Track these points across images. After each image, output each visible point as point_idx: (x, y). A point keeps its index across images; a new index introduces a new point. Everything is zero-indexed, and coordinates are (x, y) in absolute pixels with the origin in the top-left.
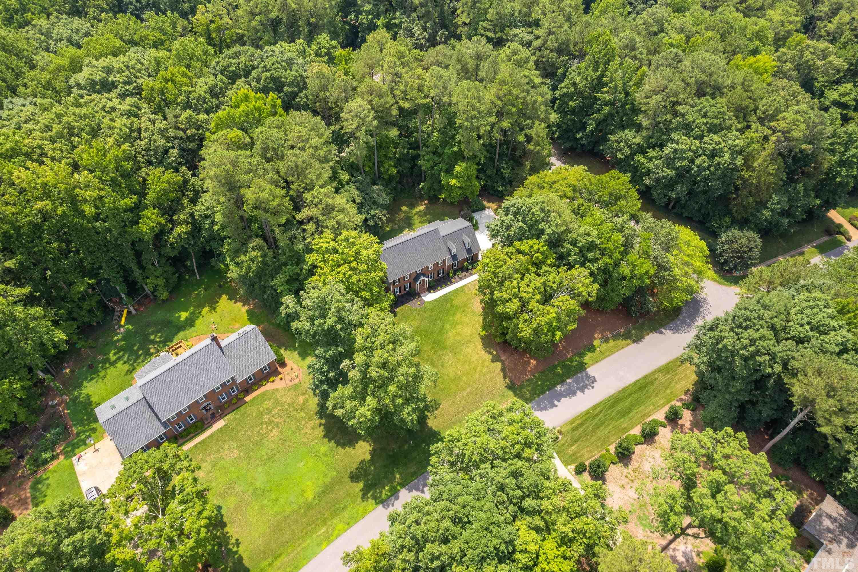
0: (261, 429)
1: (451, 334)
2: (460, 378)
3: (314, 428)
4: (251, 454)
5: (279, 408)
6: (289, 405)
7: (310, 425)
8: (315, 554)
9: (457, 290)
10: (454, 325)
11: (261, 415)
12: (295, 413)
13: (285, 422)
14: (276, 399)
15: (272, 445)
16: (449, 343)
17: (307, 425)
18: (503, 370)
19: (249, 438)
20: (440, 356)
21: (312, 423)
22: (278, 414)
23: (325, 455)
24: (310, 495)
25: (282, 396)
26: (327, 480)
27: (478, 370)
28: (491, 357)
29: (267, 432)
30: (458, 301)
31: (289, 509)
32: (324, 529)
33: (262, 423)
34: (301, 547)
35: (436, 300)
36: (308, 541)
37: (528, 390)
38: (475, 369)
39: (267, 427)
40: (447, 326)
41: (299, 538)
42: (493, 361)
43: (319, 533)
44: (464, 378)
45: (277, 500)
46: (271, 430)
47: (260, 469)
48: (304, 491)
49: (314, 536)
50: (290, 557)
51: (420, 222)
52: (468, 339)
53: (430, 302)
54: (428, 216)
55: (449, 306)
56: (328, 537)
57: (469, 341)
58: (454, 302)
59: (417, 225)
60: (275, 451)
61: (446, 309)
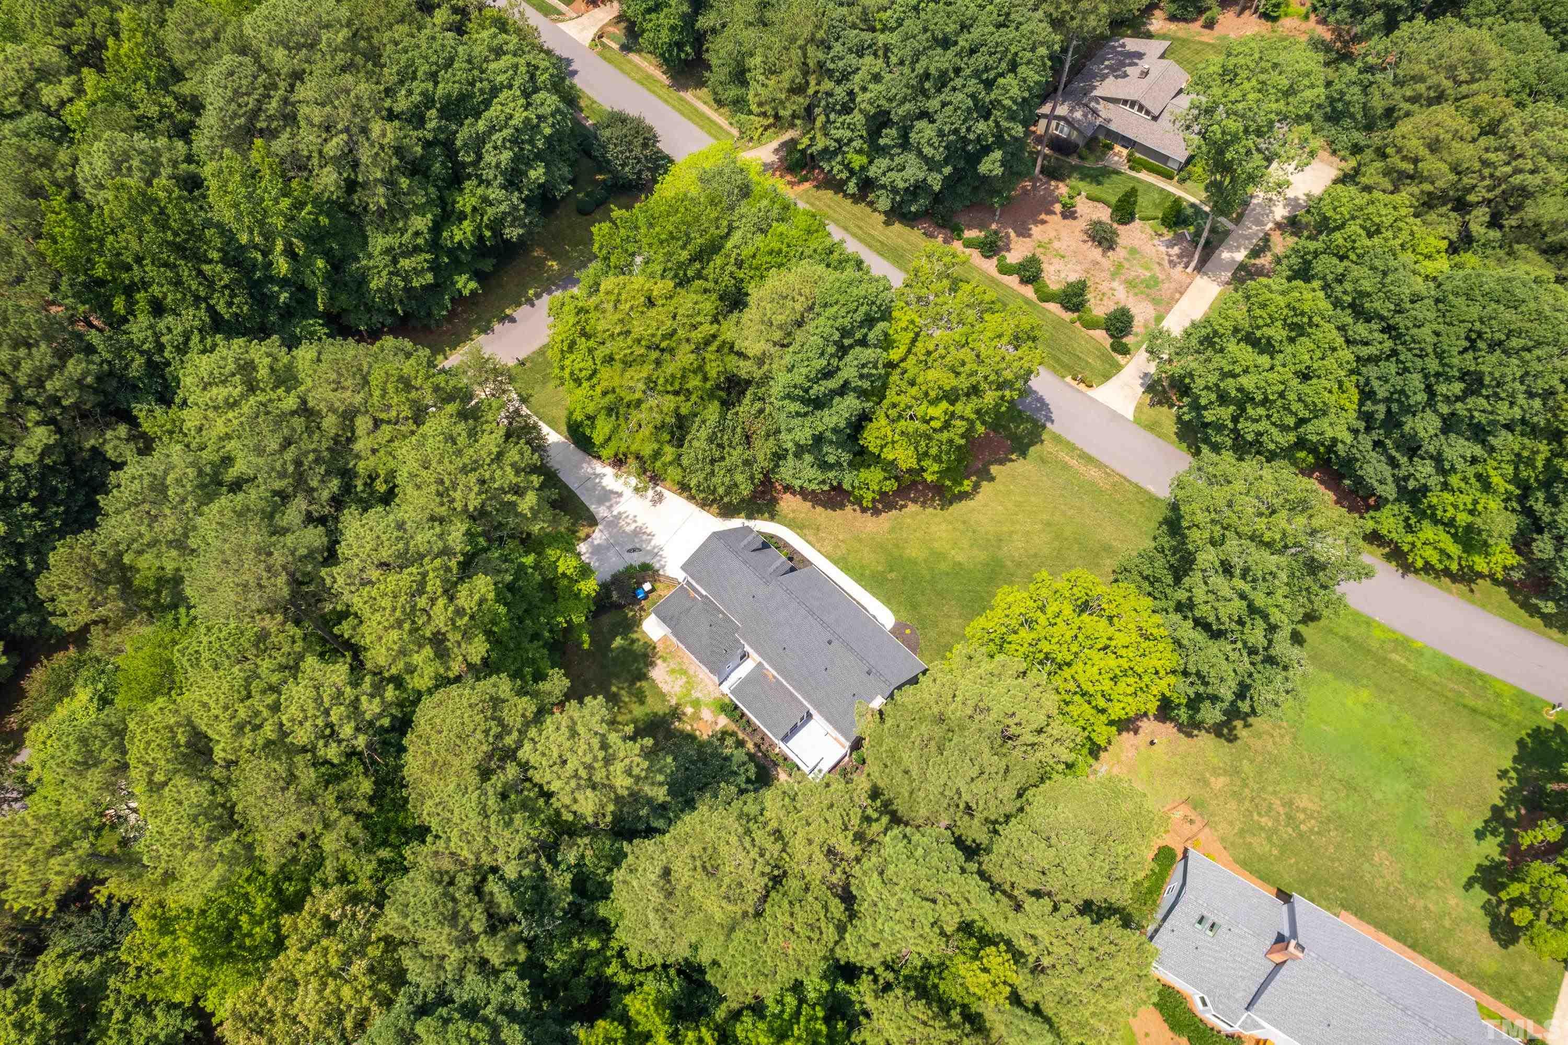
0: (1311, 830)
2: (1048, 524)
3: (1259, 735)
4: (1364, 826)
5: (1256, 817)
6: (1241, 801)
7: (1257, 744)
8: (1435, 655)
9: (846, 568)
10: (940, 556)
11: (1285, 847)
12: (1251, 783)
13: (1275, 793)
14: (1242, 832)
15: (1328, 795)
16: (982, 556)
17: (1259, 749)
18: (1001, 462)
19: (1339, 846)
20: (1019, 565)
21: (1251, 741)
22: (1267, 814)
24: (1365, 695)
25: (1231, 823)
26: (1329, 676)
27: (1019, 499)
28: (985, 483)
29: (1311, 817)
30: (872, 560)
31: (1407, 719)
32: (1395, 657)
33: (1301, 835)
34: (1437, 679)
35: (887, 601)
36: (1424, 672)
37: (1017, 427)
38: (1019, 505)
39: (1303, 822)
40: (943, 566)
41: (1429, 689)
42: (992, 479)
43: (1403, 661)
44: (1045, 517)
45: (1405, 743)
46: (1304, 810)
47: (1378, 796)
48: (1365, 705)
49: (1411, 666)
50: (1462, 689)
51: (642, 702)
52: (962, 527)
53: (895, 612)
54: (614, 689)
55: (893, 575)
56: (1402, 644)
57: (964, 522)
58: (880, 568)
59: (654, 706)
60: (1335, 784)
61: (904, 579)
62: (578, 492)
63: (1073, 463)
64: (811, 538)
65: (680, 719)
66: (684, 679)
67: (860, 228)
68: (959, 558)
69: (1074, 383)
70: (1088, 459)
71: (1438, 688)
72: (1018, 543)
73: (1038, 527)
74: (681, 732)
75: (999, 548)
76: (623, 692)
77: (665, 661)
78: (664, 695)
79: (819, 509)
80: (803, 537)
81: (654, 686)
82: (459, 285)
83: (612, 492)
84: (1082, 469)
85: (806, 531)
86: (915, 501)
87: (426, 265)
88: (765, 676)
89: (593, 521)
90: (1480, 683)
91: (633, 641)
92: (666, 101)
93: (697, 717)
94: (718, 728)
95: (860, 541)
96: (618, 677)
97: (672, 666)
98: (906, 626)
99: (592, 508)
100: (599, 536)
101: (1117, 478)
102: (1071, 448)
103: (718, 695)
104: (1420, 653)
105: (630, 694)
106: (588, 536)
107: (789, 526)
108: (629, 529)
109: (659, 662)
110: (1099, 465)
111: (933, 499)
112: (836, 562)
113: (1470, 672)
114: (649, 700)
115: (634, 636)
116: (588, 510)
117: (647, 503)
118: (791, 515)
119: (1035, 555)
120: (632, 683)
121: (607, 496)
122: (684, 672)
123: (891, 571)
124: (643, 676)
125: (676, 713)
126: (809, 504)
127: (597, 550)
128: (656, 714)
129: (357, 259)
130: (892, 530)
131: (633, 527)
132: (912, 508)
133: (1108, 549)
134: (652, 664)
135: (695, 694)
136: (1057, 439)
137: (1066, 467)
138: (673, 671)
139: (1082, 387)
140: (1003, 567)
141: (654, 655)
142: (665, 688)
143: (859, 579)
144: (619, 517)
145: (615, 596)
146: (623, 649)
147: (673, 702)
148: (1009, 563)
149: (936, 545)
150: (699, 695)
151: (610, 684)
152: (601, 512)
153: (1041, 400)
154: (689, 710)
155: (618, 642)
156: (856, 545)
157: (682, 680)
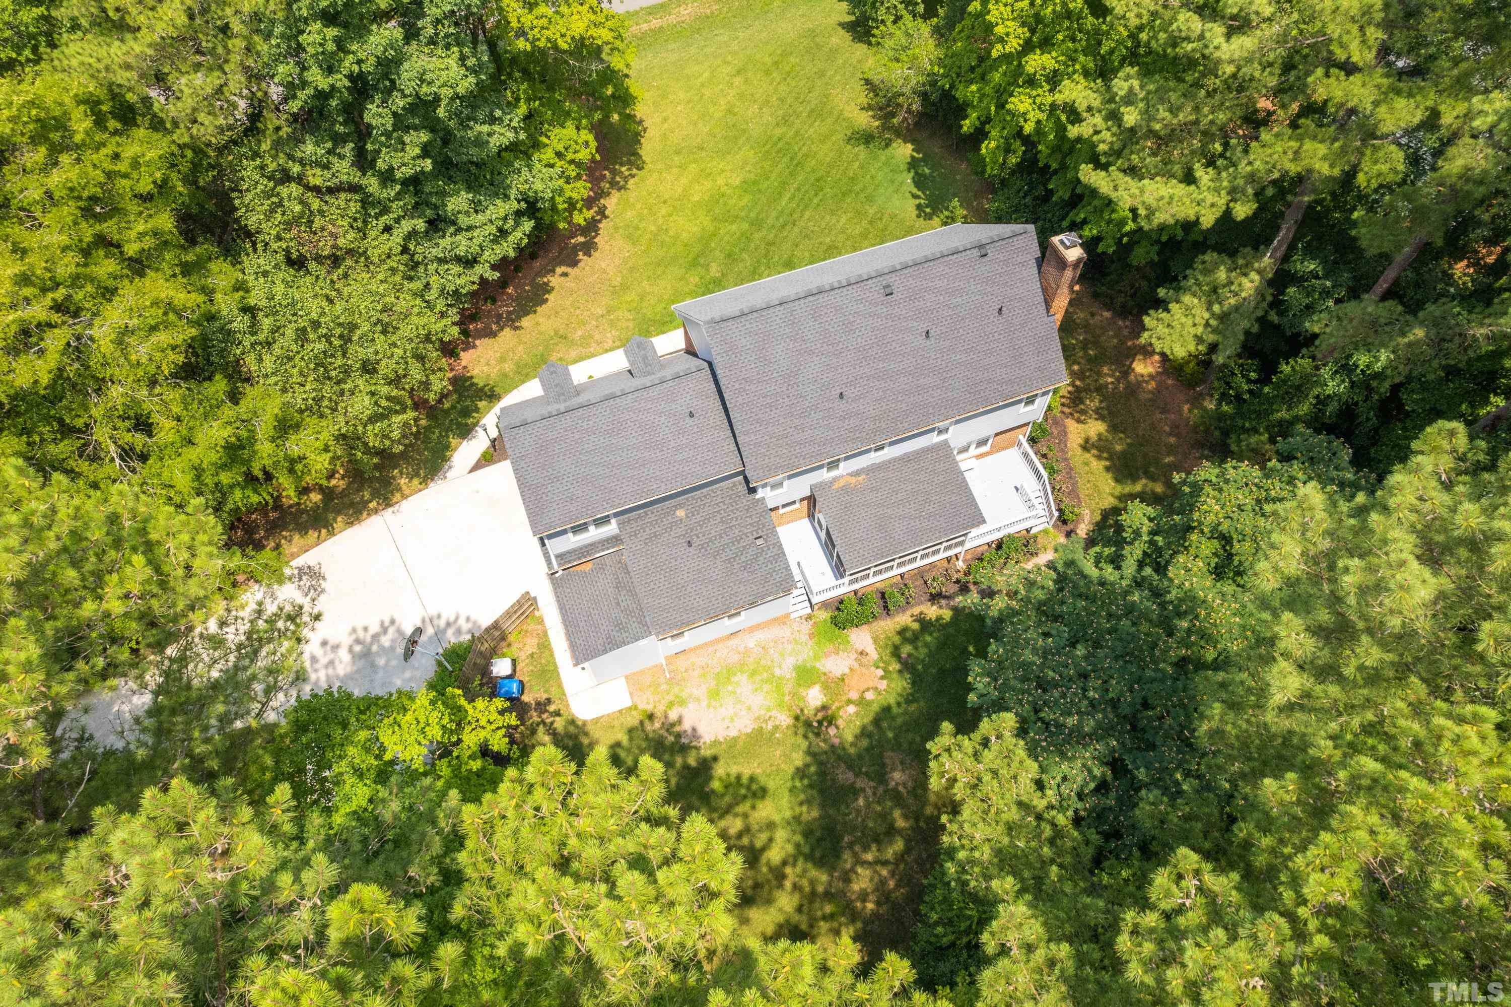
1: (734, 177)
2: (741, 72)
40: (739, 203)
44: (726, 70)
63: (655, 23)
65: (832, 722)
66: (742, 678)
68: (736, 180)
73: (737, 82)
77: (682, 703)
78: (759, 734)
79: (526, 322)
81: (736, 747)
84: (672, 19)
88: (846, 490)
93: (834, 685)
94: (873, 654)
97: (701, 690)
103: (807, 627)
107: (526, 379)
109: (683, 717)
111: (614, 173)
114: (764, 772)
118: (508, 366)
119: (782, 100)
122: (727, 673)
123: (707, 267)
125: (813, 725)
126: (507, 333)
128: (801, 772)
130: (634, 240)
131: (344, 655)
132: (613, 202)
133: (814, 34)
135: (786, 668)
138: (714, 694)
142: (744, 725)
147: (784, 719)
149: (696, 198)
150: (790, 662)
154: (814, 697)
156: (631, 296)
157: (743, 685)
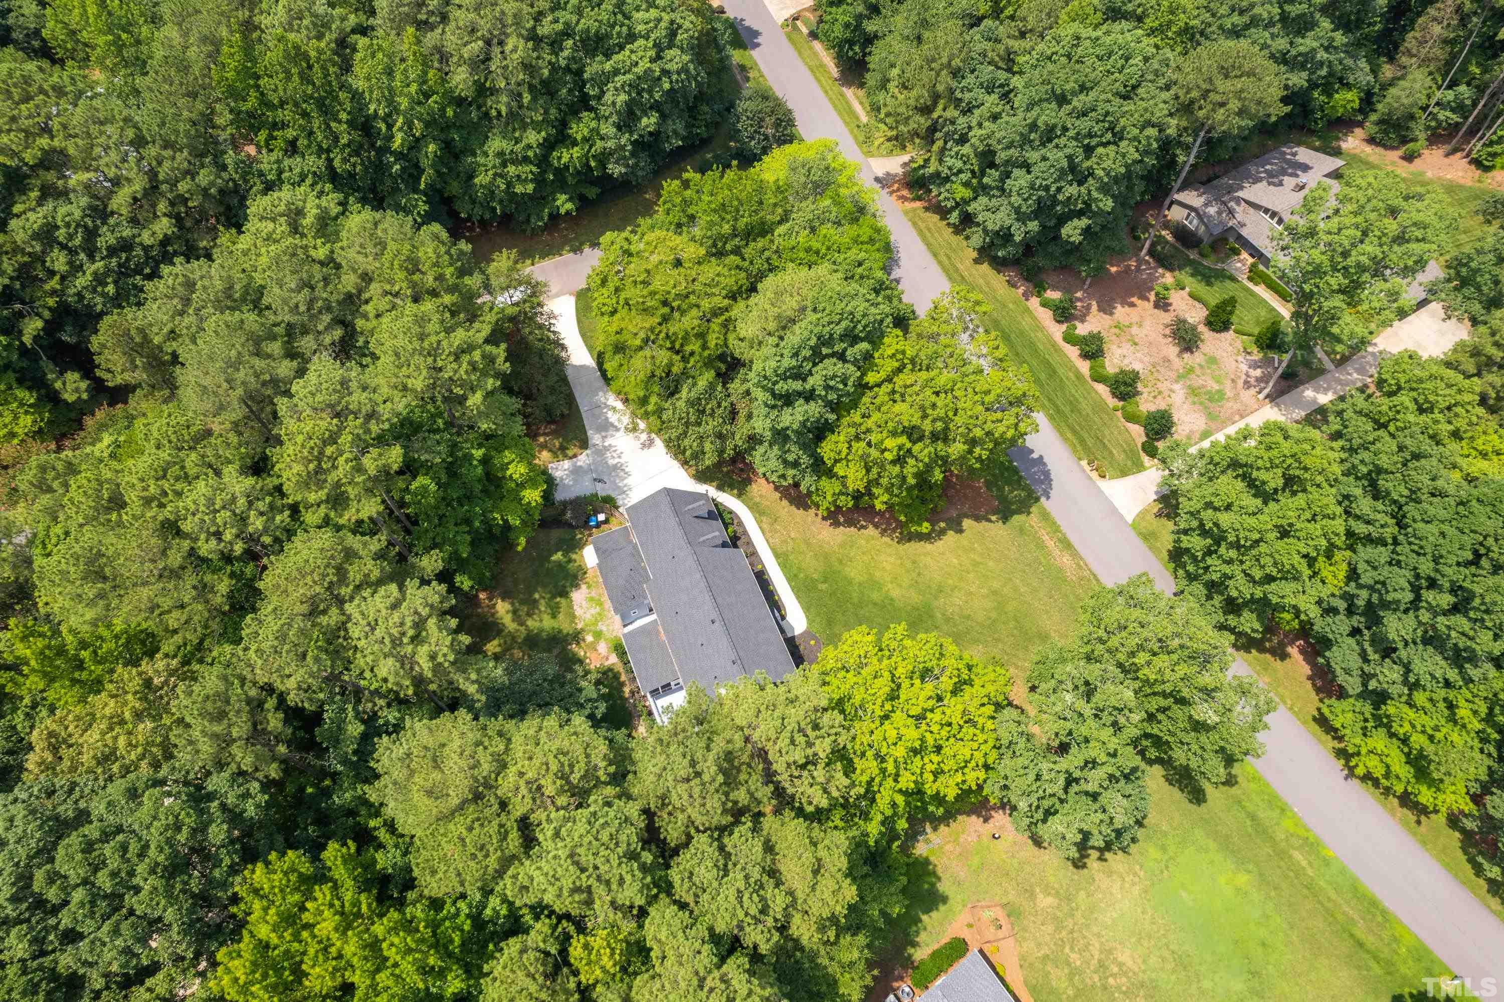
0: (1118, 988)
1: (895, 593)
2: (995, 593)
3: (1110, 874)
5: (1067, 950)
6: (1059, 928)
7: (1103, 880)
8: (1343, 871)
9: (784, 565)
10: (874, 584)
11: (1083, 992)
12: (1078, 914)
13: (1099, 935)
14: (1046, 958)
15: (1153, 960)
16: (915, 598)
17: (1103, 887)
18: (977, 519)
20: (948, 620)
21: (1098, 876)
22: (1080, 952)
23: (1164, 848)
24: (1243, 879)
25: (1039, 945)
26: (1212, 845)
27: (978, 559)
28: (951, 533)
29: (1125, 974)
30: (811, 565)
31: (1278, 922)
32: (1297, 855)
33: (1105, 988)
34: (1334, 896)
35: (807, 609)
36: (1322, 883)
37: (1012, 491)
38: (976, 564)
39: (1114, 975)
40: (876, 596)
41: (1319, 902)
42: (961, 531)
43: (1304, 863)
44: (996, 585)
45: (1264, 944)
46: (1121, 965)
47: (1207, 984)
48: (1238, 890)
49: (1310, 872)
50: (1356, 917)
51: (554, 616)
52: (909, 565)
53: (810, 621)
54: (537, 596)
55: (823, 587)
56: (1311, 846)
57: (914, 562)
58: (815, 576)
59: (563, 624)
60: (1166, 954)
61: (833, 594)
62: (584, 415)
63: (1051, 544)
64: (765, 526)
65: (578, 643)
66: (598, 609)
67: (949, 258)
69: (1088, 468)
70: (1067, 545)
71: (1330, 905)
72: (958, 599)
73: (984, 591)
74: (574, 655)
75: (936, 598)
76: (542, 602)
77: (589, 587)
78: (574, 617)
79: (785, 503)
80: (759, 523)
81: (570, 606)
82: (558, 203)
83: (612, 425)
84: (1056, 553)
85: (764, 519)
86: (876, 526)
87: (530, 176)
88: (658, 632)
89: (584, 444)
90: (1380, 919)
91: (570, 561)
92: (826, 92)
93: (593, 647)
94: (607, 663)
95: (808, 544)
96: (544, 586)
97: (593, 594)
98: (814, 637)
99: (590, 433)
100: (584, 459)
101: (1086, 573)
102: (1055, 528)
103: (617, 634)
104: (1327, 862)
105: (548, 605)
106: (575, 456)
107: (750, 508)
108: (611, 462)
109: (584, 587)
110: (1075, 554)
111: (894, 530)
112: (777, 556)
113: (1374, 903)
114: (561, 616)
115: (574, 556)
116: (585, 433)
117: (638, 444)
118: (758, 500)
119: (968, 617)
120: (554, 597)
121: (606, 427)
122: (601, 604)
123: (825, 582)
124: (564, 594)
125: (577, 637)
126: (778, 496)
127: (576, 471)
128: (560, 631)
129: (474, 155)
130: (842, 545)
131: (617, 460)
132: (871, 531)
133: (1044, 637)
134: (577, 586)
135: (600, 627)
136: (1045, 516)
137: (1041, 546)
138: (591, 599)
139: (1094, 475)
140: (932, 617)
141: (583, 579)
142: (578, 612)
143: (791, 578)
144: (606, 449)
145: (569, 515)
146: (559, 564)
147: (580, 626)
148: (939, 615)
149: (878, 574)
150: (604, 629)
151: (536, 590)
152: (595, 438)
153: (1047, 474)
154: (589, 638)
155: (558, 556)
156: (803, 547)
157: (595, 610)
